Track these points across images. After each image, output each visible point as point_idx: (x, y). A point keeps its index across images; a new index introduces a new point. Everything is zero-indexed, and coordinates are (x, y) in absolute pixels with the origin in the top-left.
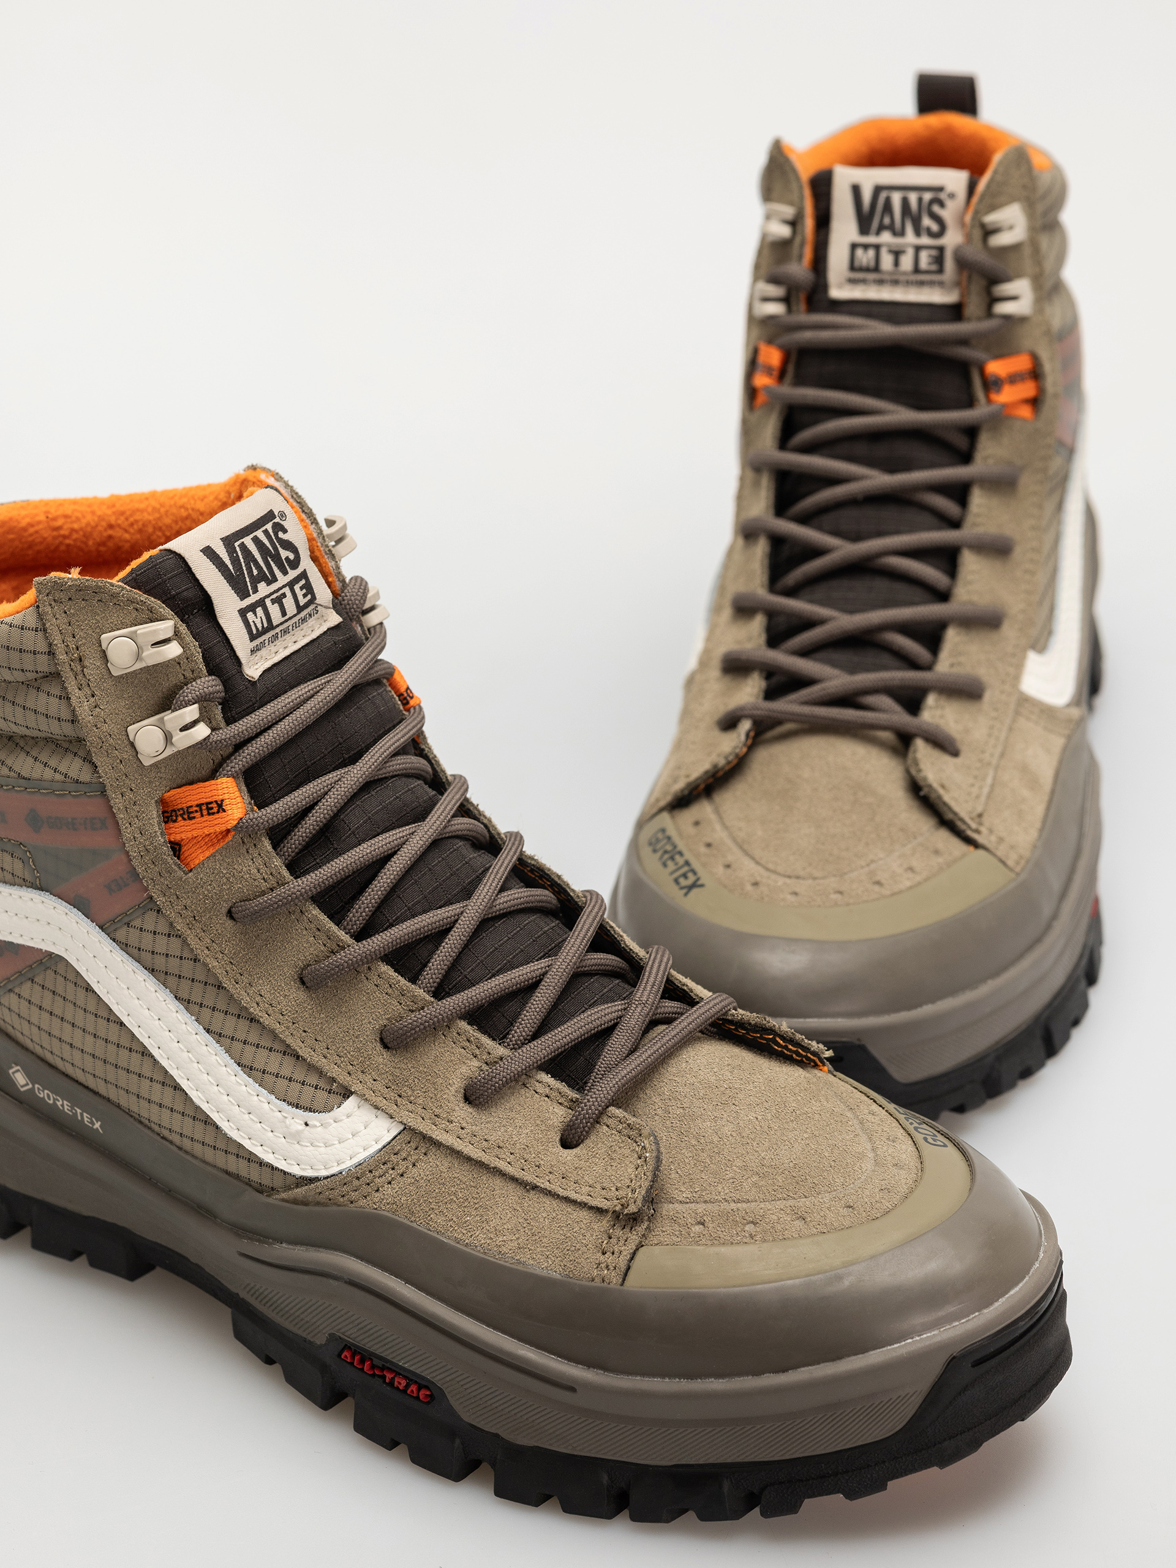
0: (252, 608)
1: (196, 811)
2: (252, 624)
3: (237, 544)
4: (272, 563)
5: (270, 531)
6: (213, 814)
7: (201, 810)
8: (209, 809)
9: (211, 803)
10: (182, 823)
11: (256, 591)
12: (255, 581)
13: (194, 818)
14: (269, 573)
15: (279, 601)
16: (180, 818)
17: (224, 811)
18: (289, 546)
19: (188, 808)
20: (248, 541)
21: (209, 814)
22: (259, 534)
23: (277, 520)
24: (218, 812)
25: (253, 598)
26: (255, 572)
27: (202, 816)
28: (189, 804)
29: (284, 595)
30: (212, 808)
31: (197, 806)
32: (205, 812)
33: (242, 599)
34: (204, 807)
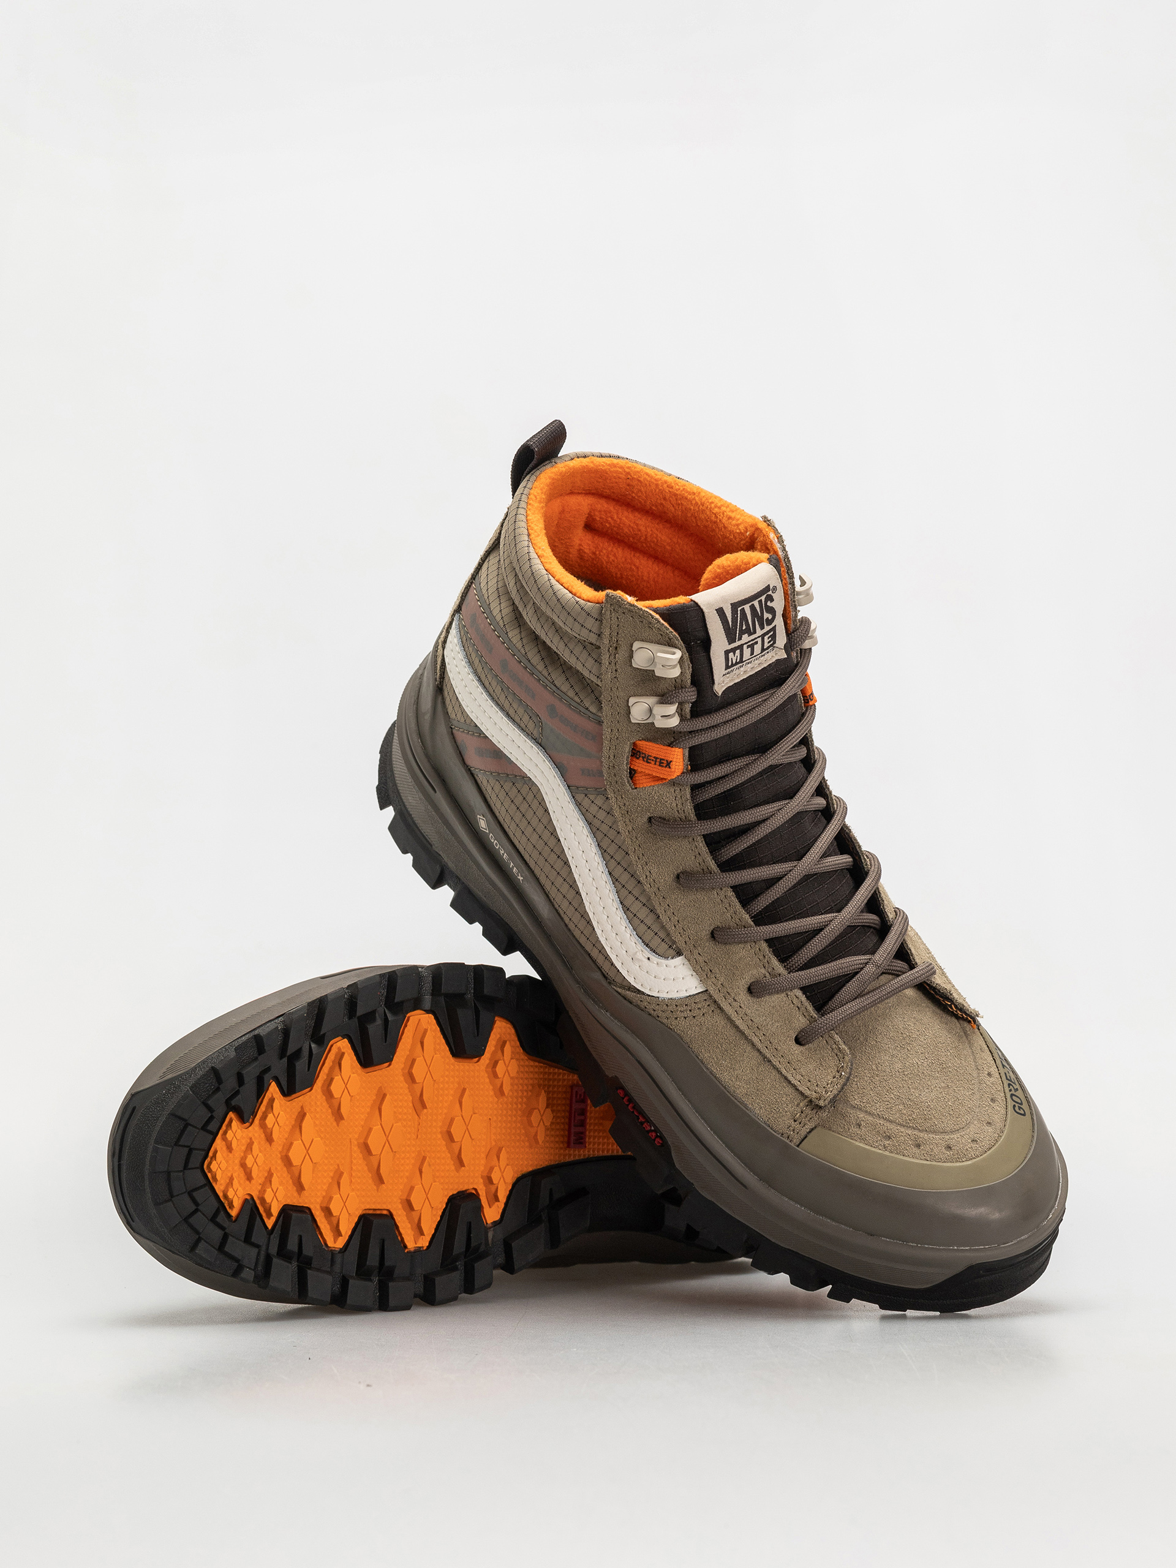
0: (733, 650)
1: (653, 760)
2: (730, 660)
3: (739, 609)
4: (757, 622)
5: (763, 601)
6: (663, 766)
7: (656, 761)
8: (660, 763)
9: (664, 760)
10: (641, 762)
11: (740, 639)
12: (742, 632)
13: (650, 763)
14: (752, 626)
15: (752, 647)
16: (641, 759)
17: (670, 767)
18: (772, 611)
19: (649, 756)
20: (747, 608)
21: (660, 765)
22: (756, 603)
23: (770, 593)
24: (666, 767)
25: (737, 644)
26: (744, 628)
27: (655, 764)
28: (650, 754)
29: (757, 643)
30: (663, 763)
31: (654, 757)
32: (658, 764)
33: (729, 644)
34: (658, 760)
